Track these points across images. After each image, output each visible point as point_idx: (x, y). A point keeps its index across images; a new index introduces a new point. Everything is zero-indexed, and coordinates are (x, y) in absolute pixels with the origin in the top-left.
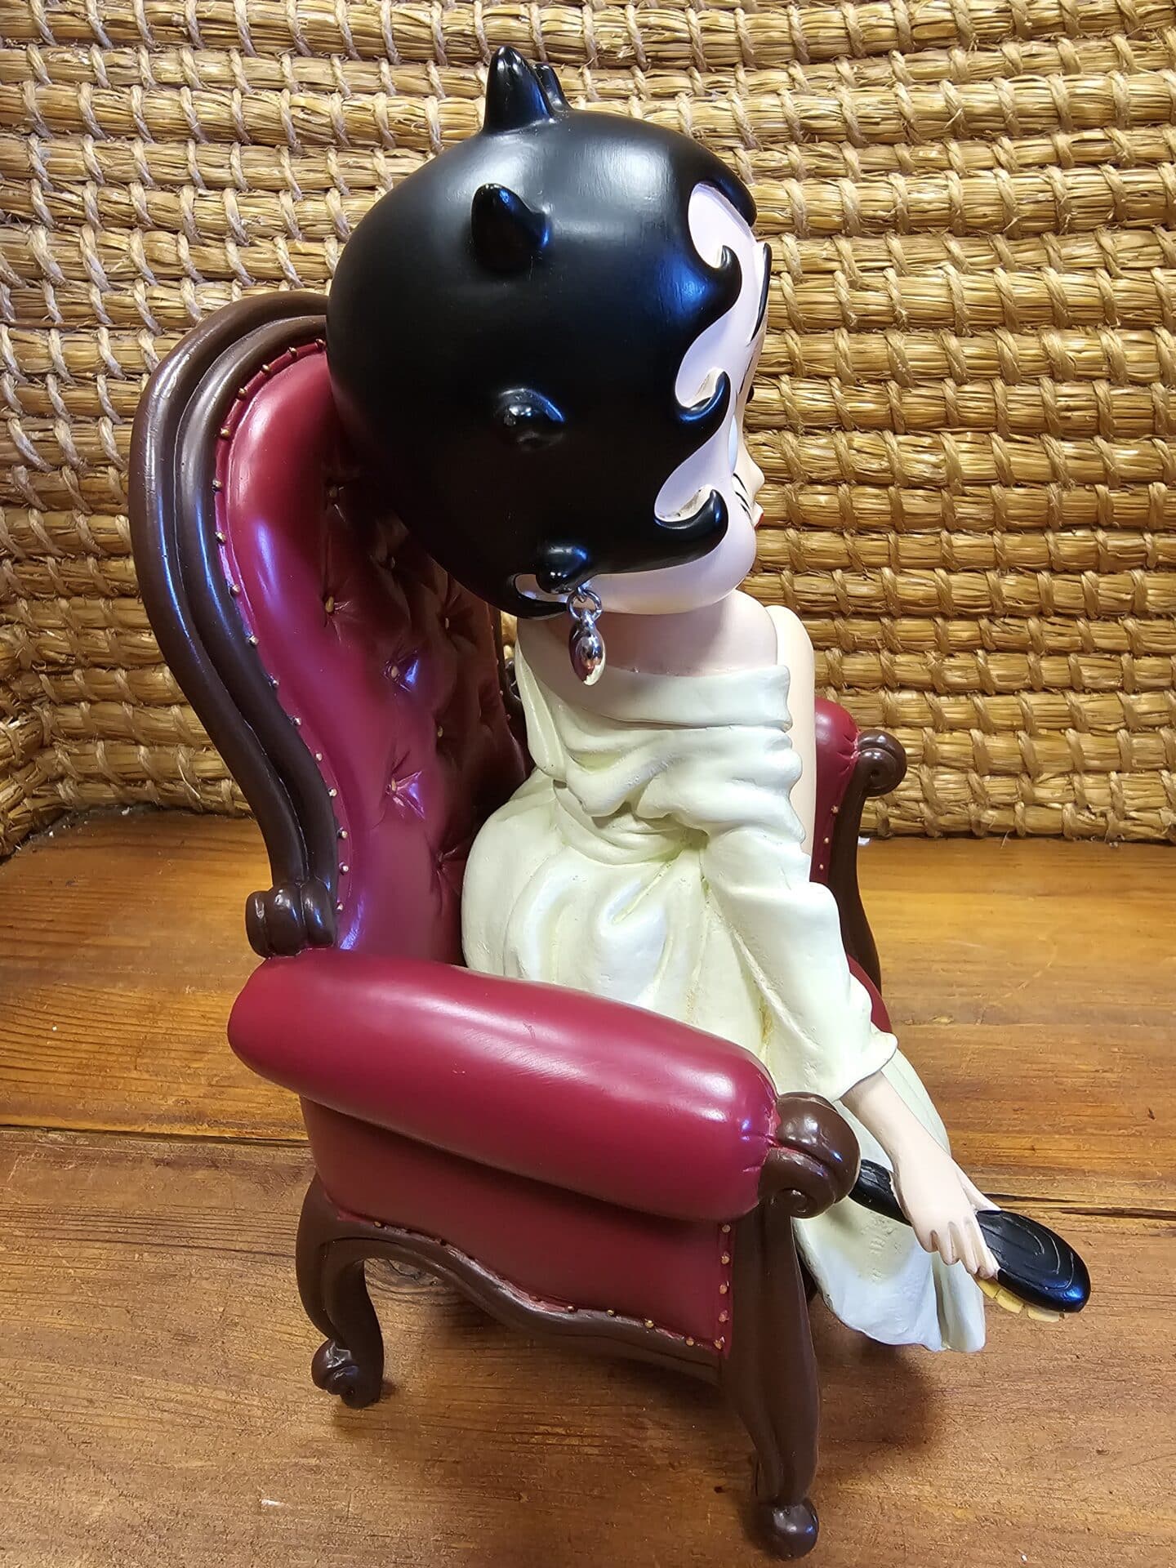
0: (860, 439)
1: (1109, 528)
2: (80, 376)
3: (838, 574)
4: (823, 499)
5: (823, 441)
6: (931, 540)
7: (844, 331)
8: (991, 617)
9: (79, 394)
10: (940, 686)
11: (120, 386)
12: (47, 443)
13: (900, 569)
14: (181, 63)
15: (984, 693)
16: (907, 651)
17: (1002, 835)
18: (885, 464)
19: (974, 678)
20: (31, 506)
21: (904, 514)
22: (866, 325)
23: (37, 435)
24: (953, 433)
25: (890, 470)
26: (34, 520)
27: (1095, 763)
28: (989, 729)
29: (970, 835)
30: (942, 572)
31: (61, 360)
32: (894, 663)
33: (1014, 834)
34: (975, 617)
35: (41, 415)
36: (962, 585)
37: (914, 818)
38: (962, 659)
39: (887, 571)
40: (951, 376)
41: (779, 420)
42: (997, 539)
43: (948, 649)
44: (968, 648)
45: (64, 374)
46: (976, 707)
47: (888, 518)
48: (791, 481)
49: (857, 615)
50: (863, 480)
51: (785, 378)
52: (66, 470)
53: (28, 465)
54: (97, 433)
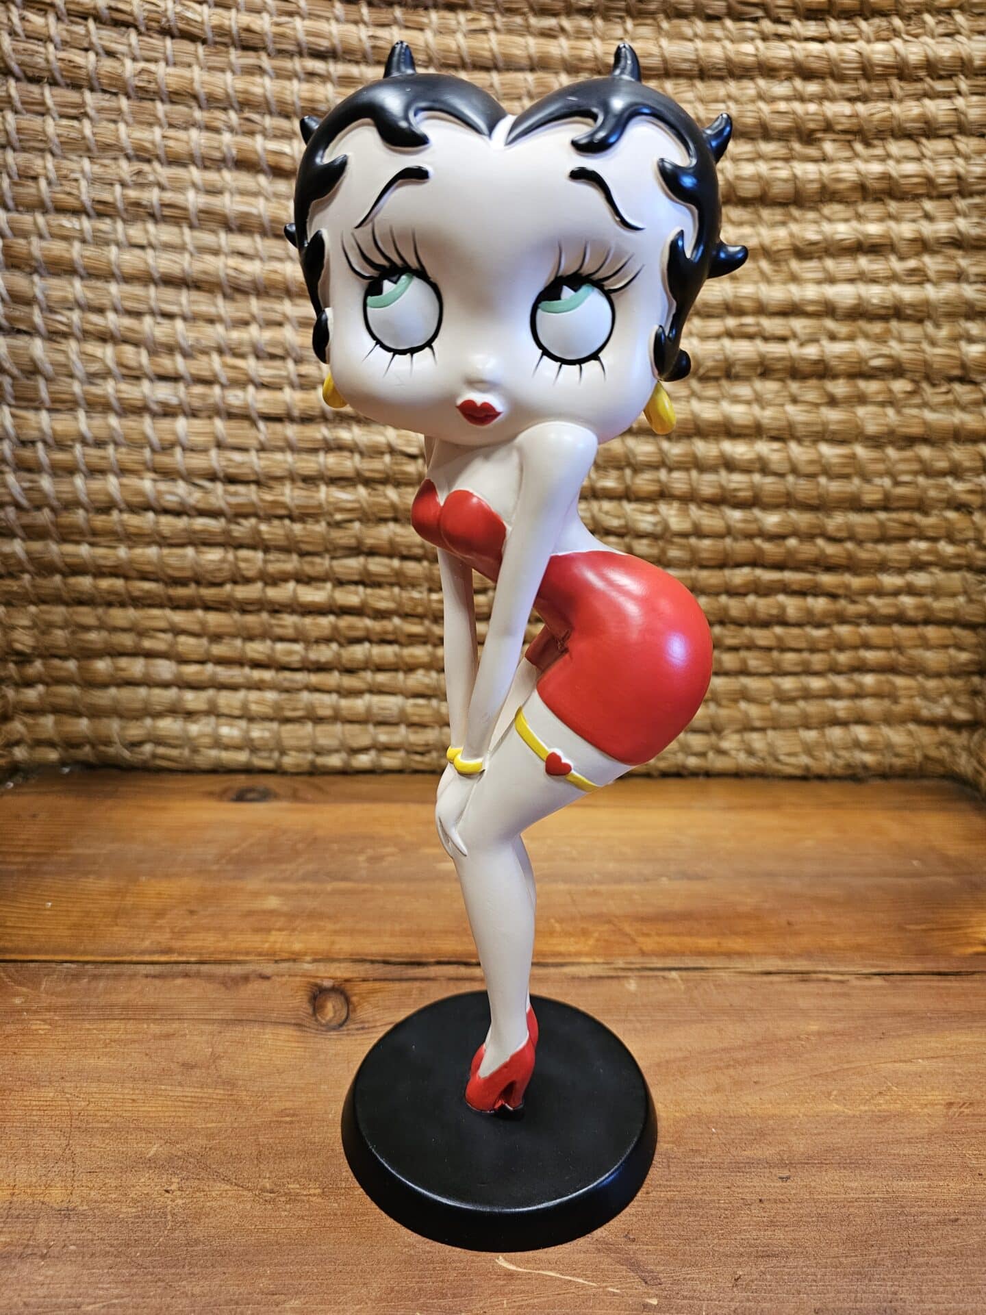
0: (608, 507)
1: (764, 566)
2: (62, 443)
9: (61, 457)
11: (92, 451)
12: (34, 491)
14: (146, 231)
18: (622, 522)
20: (15, 536)
23: (26, 485)
24: (665, 504)
25: (626, 527)
26: (17, 546)
27: (758, 724)
29: (678, 775)
31: (49, 432)
33: (708, 774)
35: (30, 470)
40: (664, 467)
42: (693, 572)
45: (50, 442)
50: (609, 533)
52: (47, 511)
53: (18, 506)
54: (72, 484)
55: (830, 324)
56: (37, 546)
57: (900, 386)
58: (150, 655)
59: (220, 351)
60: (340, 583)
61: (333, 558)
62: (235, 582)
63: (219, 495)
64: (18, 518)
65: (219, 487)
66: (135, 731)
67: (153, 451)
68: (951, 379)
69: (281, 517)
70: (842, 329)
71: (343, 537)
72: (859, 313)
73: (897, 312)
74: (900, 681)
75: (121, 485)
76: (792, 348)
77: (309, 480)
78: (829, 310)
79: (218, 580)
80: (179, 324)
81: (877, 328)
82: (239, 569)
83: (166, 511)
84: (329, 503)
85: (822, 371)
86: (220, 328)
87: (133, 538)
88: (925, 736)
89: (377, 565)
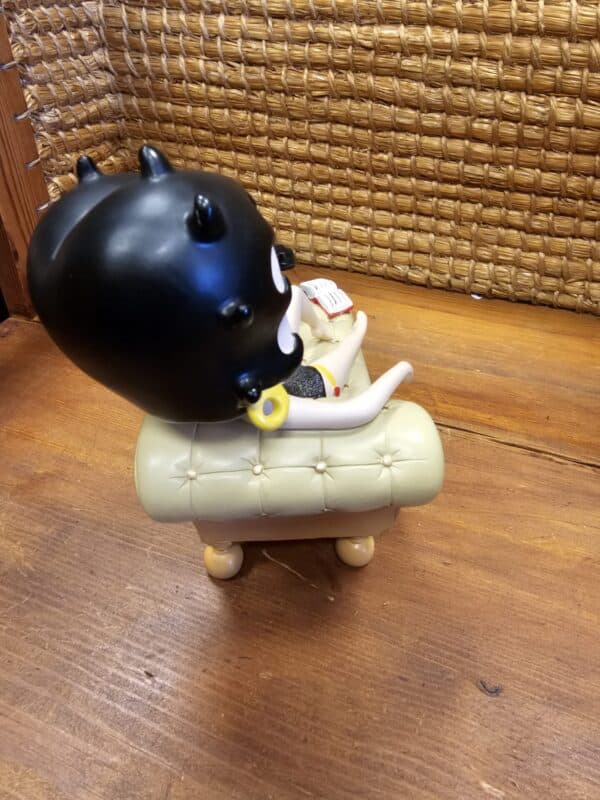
0: (508, 96)
2: (154, 32)
3: (486, 166)
4: (486, 126)
5: (489, 95)
6: (535, 153)
7: (510, 35)
8: (560, 197)
9: (153, 41)
10: (527, 228)
11: (170, 39)
12: (139, 64)
13: (518, 166)
15: (550, 235)
16: (516, 209)
17: (544, 305)
18: (518, 110)
19: (545, 226)
20: (133, 94)
21: (524, 138)
22: (522, 32)
23: (135, 60)
24: (557, 97)
25: (520, 114)
26: (134, 101)
28: (549, 253)
29: (529, 303)
30: (538, 171)
31: (146, 24)
32: (507, 214)
33: (551, 306)
34: (552, 196)
35: (138, 50)
36: (549, 178)
37: (504, 291)
38: (542, 217)
39: (511, 167)
40: (561, 64)
41: (468, 81)
42: (569, 156)
43: (536, 211)
44: (546, 212)
45: (147, 31)
46: (544, 241)
47: (515, 139)
48: (470, 115)
49: (493, 188)
50: (506, 118)
51: (475, 59)
52: (147, 78)
53: (132, 74)
54: (160, 61)
56: (143, 101)
60: (314, 141)
61: (310, 123)
62: (252, 135)
63: (242, 73)
64: (133, 82)
65: (242, 68)
67: (205, 40)
69: (279, 92)
71: (318, 108)
75: (187, 63)
77: (298, 65)
79: (242, 133)
82: (254, 126)
83: (212, 83)
84: (309, 82)
87: (195, 101)
89: (339, 130)
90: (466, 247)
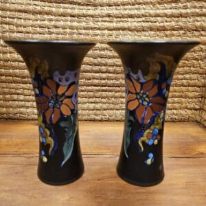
41: (105, 57)
51: (106, 50)
55: (166, 18)
57: (181, 32)
58: (18, 94)
59: (32, 26)
66: (15, 111)
68: (193, 30)
70: (168, 19)
72: (172, 16)
73: (181, 15)
74: (183, 99)
76: (157, 24)
78: (166, 15)
80: (22, 20)
81: (176, 19)
85: (164, 29)
86: (31, 21)
88: (189, 112)
90: (112, 106)
